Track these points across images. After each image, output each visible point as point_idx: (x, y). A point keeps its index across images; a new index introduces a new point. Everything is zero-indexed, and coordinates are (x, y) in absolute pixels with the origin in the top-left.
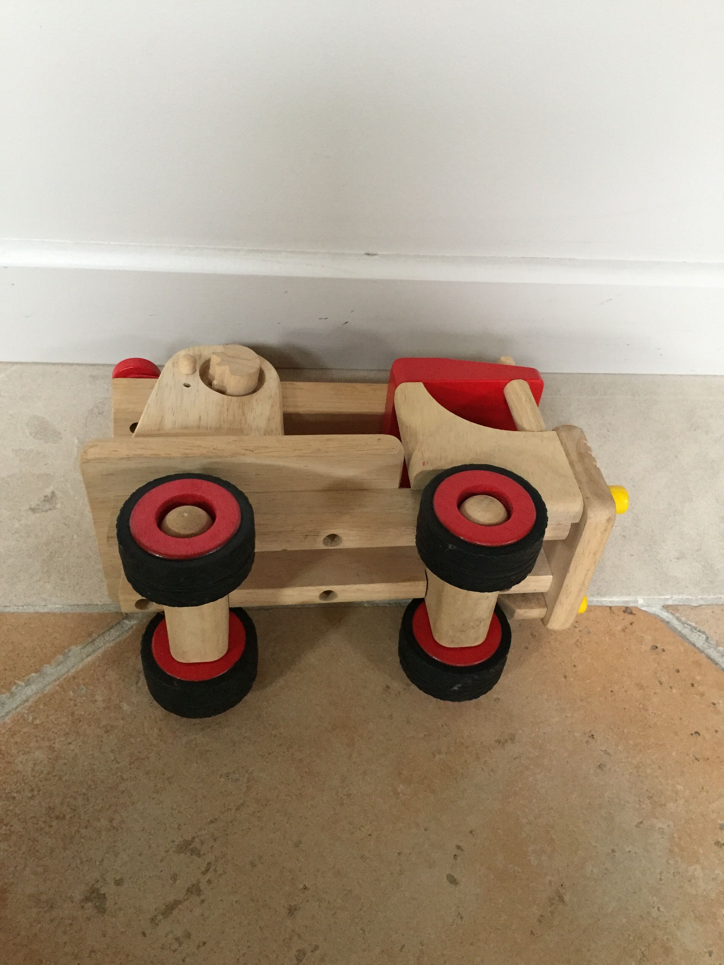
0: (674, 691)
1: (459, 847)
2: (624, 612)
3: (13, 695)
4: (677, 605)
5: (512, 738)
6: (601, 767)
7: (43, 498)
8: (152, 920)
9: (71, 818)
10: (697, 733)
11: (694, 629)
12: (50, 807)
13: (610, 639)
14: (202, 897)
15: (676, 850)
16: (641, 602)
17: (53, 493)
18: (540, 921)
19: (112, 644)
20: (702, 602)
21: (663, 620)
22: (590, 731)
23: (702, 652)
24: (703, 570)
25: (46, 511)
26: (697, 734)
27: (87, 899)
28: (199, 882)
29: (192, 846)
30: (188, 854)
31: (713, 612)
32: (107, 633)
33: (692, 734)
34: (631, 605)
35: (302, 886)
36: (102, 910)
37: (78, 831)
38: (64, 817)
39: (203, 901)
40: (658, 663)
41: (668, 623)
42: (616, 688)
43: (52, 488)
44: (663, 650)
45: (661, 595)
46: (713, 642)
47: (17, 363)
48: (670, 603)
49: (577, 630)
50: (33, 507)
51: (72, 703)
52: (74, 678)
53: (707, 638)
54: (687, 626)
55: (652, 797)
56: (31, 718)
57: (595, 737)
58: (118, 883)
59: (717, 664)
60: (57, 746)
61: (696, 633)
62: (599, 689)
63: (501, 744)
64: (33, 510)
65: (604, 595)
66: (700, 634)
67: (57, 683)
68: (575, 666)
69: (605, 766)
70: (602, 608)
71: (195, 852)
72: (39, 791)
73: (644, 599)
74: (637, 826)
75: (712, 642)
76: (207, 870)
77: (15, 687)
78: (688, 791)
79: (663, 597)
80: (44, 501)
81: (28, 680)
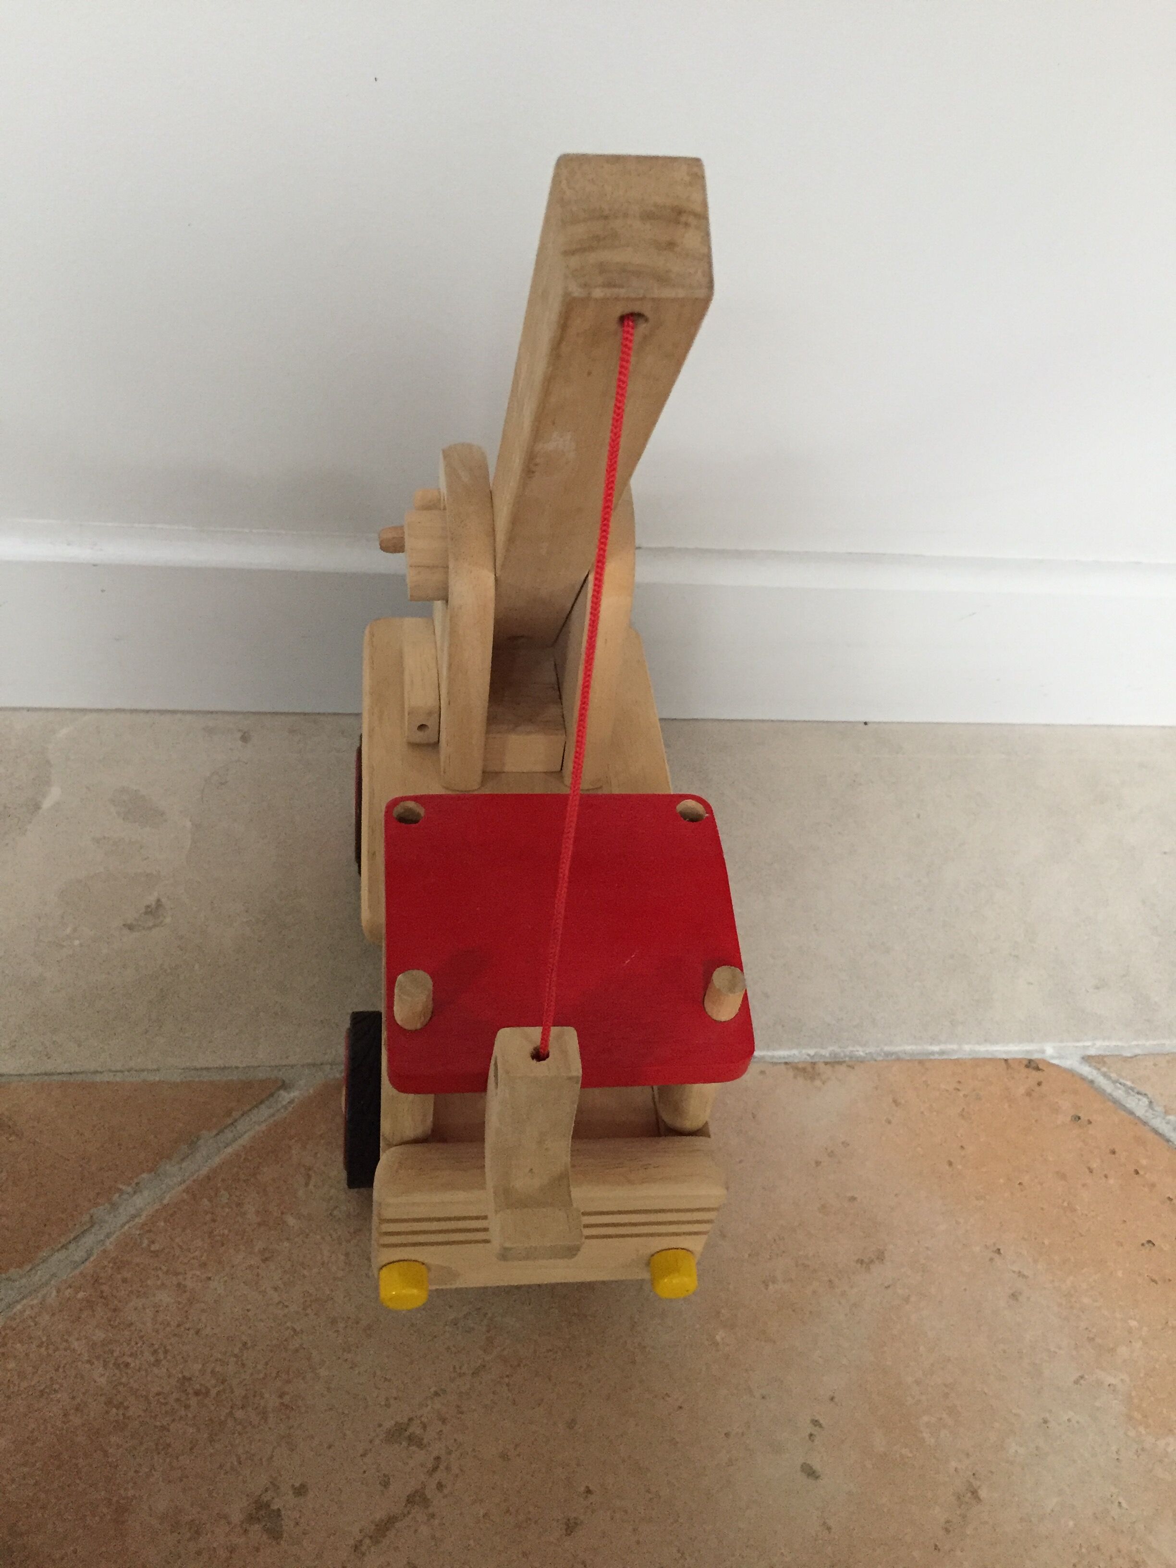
0: (1111, 1181)
1: (816, 1423)
2: (1027, 1066)
3: (114, 1206)
4: (1103, 1057)
5: (881, 1257)
6: (1014, 1296)
7: (143, 910)
8: (356, 1548)
9: (218, 1393)
10: (1149, 1242)
11: (1130, 1091)
12: (184, 1377)
13: (1010, 1106)
14: (431, 1510)
15: (1137, 1415)
16: (1049, 1051)
17: (159, 900)
18: (947, 1531)
19: (263, 1127)
20: (1138, 1051)
21: (1083, 1079)
22: (994, 1244)
23: (1145, 1123)
24: (1135, 1005)
25: (150, 928)
26: (1151, 1245)
27: (251, 1519)
28: (424, 1487)
29: (407, 1433)
30: (404, 1444)
31: (1155, 1065)
32: (255, 1111)
33: (1143, 1245)
34: (1035, 1056)
35: (582, 1489)
36: (276, 1535)
37: (231, 1414)
38: (207, 1393)
39: (433, 1516)
40: (1084, 1141)
41: (1092, 1082)
42: (1026, 1179)
43: (156, 894)
44: (1090, 1122)
45: (1078, 1041)
46: (1159, 1109)
47: (91, 711)
48: (1092, 1052)
49: (961, 1094)
50: (129, 922)
51: (208, 1217)
52: (209, 1178)
53: (1151, 1102)
54: (1119, 1085)
55: (1093, 1339)
56: (146, 1242)
57: (1002, 1251)
58: (301, 1491)
59: (1168, 1141)
60: (189, 1284)
61: (1134, 1096)
62: (1001, 1181)
63: (864, 1265)
64: (130, 927)
65: (996, 1042)
66: (1140, 1097)
67: (183, 1186)
68: (962, 1147)
69: (1020, 1293)
70: (992, 1061)
71: (415, 1441)
72: (166, 1352)
73: (1054, 1047)
74: (1076, 1382)
75: (1156, 1108)
76: (435, 1469)
77: (117, 1195)
78: (1145, 1329)
79: (1080, 1044)
80: (146, 913)
81: (137, 1184)
